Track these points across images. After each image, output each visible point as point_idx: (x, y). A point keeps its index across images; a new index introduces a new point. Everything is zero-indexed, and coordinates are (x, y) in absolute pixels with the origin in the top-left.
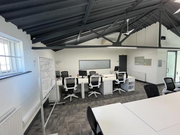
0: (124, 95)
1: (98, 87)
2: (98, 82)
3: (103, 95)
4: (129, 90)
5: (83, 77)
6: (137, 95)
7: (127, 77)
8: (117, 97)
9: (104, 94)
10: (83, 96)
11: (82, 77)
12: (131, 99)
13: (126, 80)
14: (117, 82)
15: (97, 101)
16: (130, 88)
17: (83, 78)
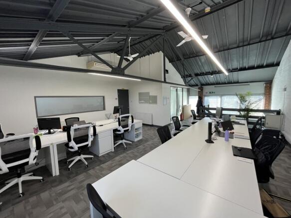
0: (130, 149)
1: (88, 145)
2: (87, 136)
3: (98, 156)
4: (136, 140)
5: (52, 131)
6: (146, 144)
7: (133, 122)
8: (121, 154)
9: (100, 155)
10: (56, 170)
11: (47, 131)
12: (140, 151)
13: (132, 125)
14: (119, 131)
15: (89, 172)
16: (137, 136)
17: (50, 133)
